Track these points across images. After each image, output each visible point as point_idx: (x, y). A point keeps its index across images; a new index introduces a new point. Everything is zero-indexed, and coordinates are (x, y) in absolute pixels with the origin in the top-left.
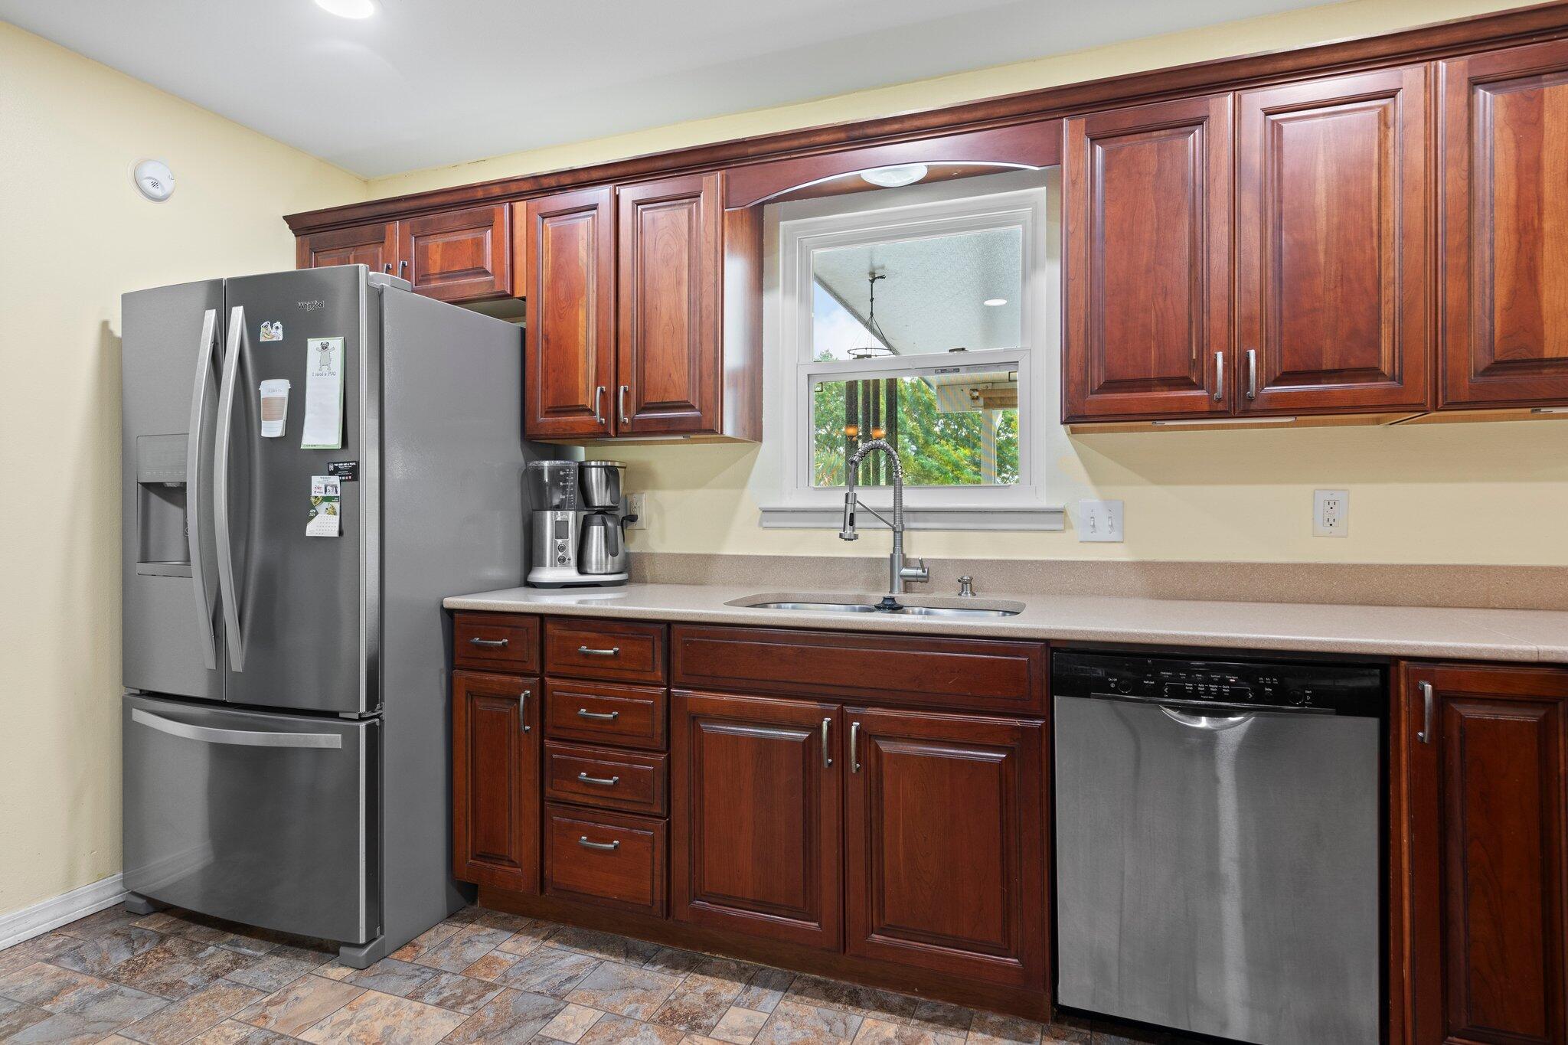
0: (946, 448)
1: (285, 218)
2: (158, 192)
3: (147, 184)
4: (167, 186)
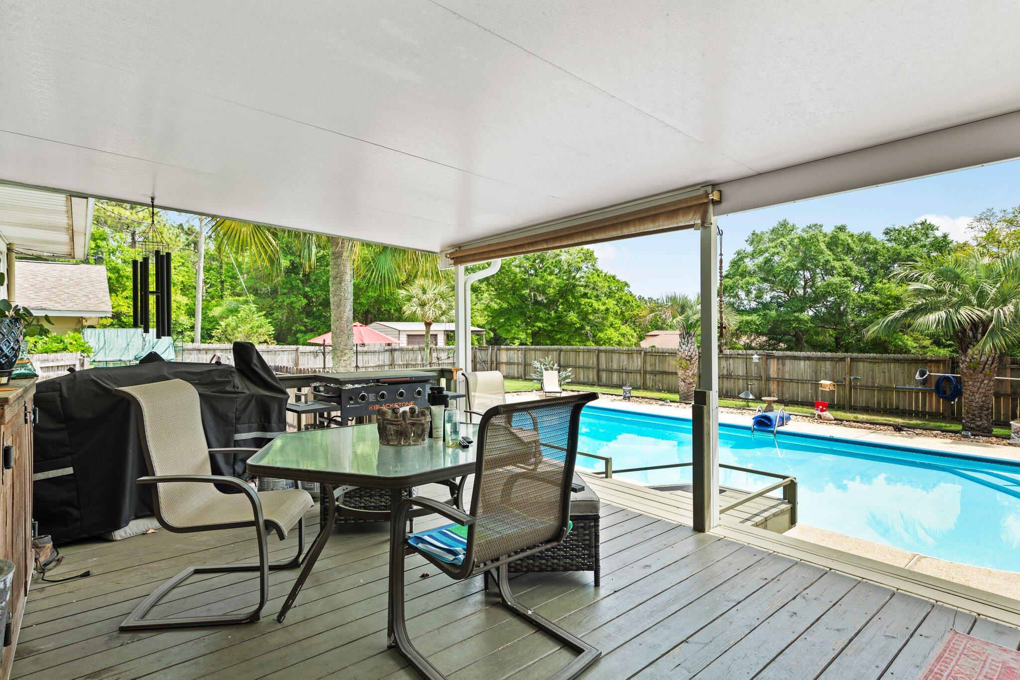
0: (888, 285)
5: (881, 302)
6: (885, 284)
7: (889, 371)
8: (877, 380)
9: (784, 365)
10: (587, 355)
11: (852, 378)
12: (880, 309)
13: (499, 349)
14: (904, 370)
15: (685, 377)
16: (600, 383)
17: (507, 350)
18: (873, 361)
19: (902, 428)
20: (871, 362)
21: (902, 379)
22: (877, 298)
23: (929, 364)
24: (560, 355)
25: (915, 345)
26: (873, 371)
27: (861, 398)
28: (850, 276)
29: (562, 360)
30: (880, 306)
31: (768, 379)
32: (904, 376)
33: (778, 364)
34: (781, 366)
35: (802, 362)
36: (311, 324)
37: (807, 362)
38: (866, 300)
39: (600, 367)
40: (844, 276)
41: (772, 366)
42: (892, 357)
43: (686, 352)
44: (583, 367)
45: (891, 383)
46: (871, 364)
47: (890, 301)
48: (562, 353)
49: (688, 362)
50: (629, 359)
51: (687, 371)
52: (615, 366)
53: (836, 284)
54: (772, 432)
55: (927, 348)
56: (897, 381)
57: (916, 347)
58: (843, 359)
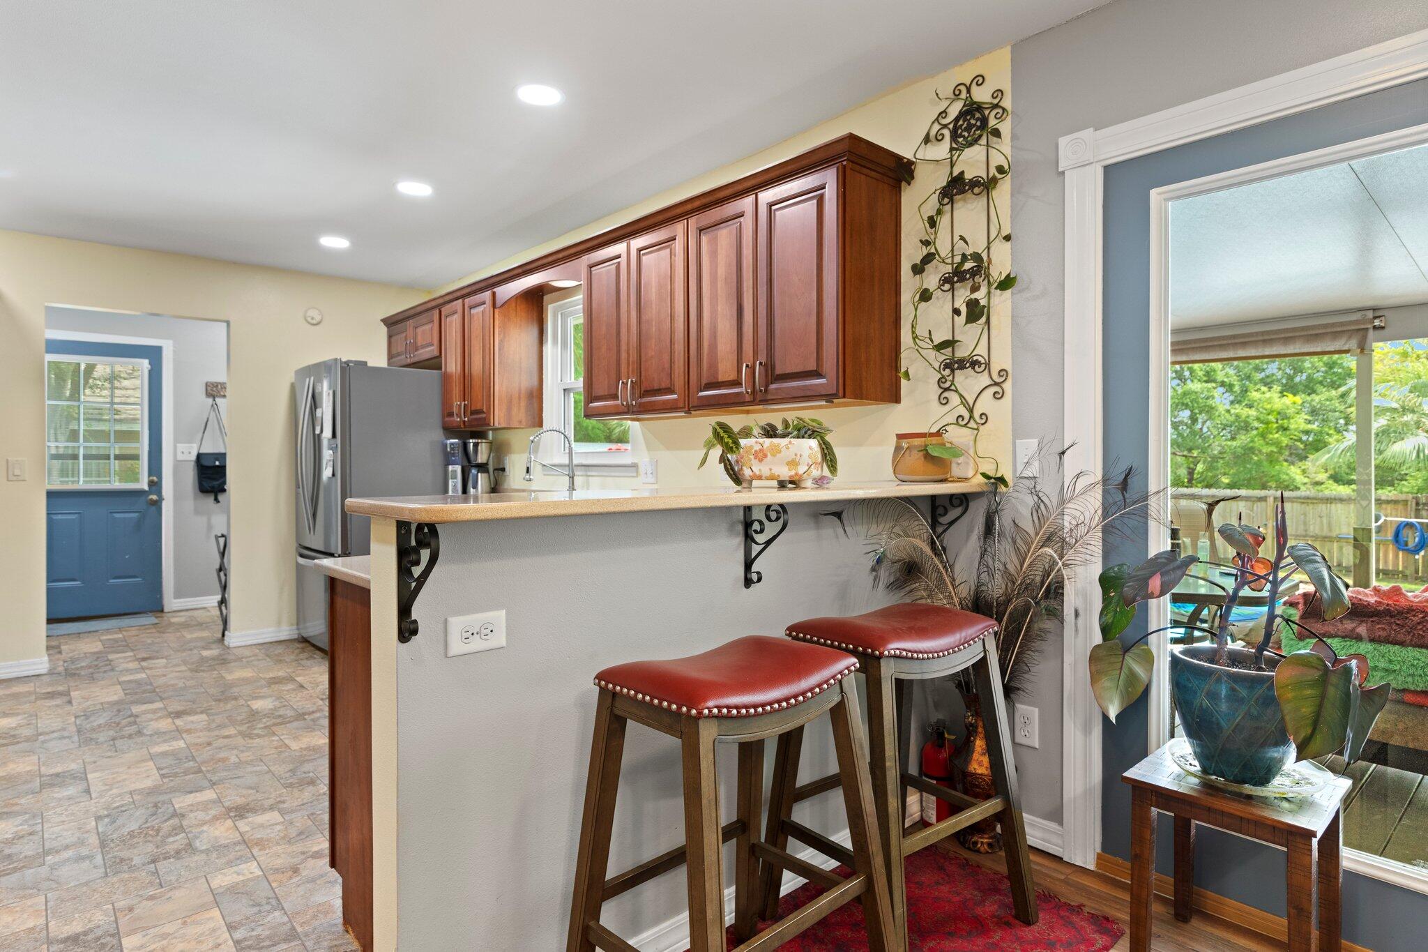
0: (1268, 395)
1: (382, 320)
2: (314, 322)
3: (309, 319)
4: (318, 318)
5: (1258, 419)
6: (1264, 393)
12: (1257, 429)
20: (1303, 503)
22: (1253, 412)
25: (1306, 480)
26: (1305, 514)
28: (1214, 381)
30: (1256, 424)
38: (1238, 416)
40: (1206, 382)
46: (1303, 506)
47: (1271, 418)
53: (1196, 393)
55: (1322, 483)
57: (1305, 484)
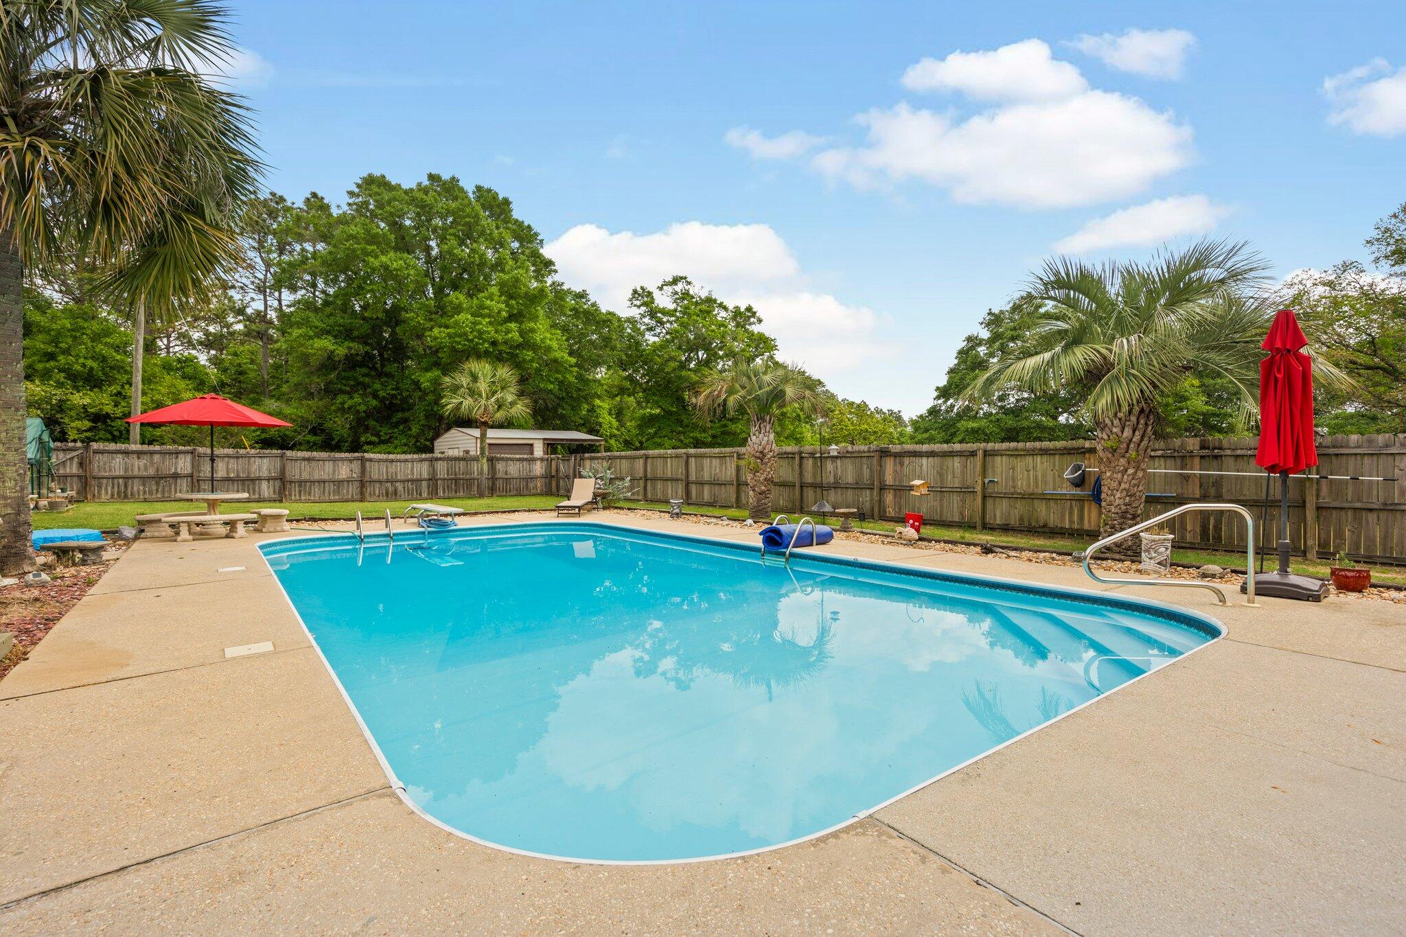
7: (1034, 468)
8: (1019, 483)
9: (902, 465)
10: (675, 461)
11: (987, 481)
13: (582, 459)
14: (1054, 466)
15: (755, 483)
16: (690, 501)
17: (591, 459)
18: (1014, 454)
19: (995, 549)
20: (1011, 456)
21: (1051, 480)
23: (1087, 455)
24: (646, 464)
26: (1013, 468)
27: (999, 512)
29: (649, 470)
31: (883, 488)
32: (1054, 475)
33: (895, 465)
34: (898, 468)
35: (924, 460)
36: (386, 434)
37: (930, 459)
39: (690, 478)
41: (888, 466)
42: (1039, 447)
43: (756, 446)
44: (672, 480)
45: (1037, 487)
46: (1012, 459)
48: (649, 460)
49: (758, 461)
50: (721, 464)
51: (757, 474)
52: (706, 477)
54: (783, 554)
56: (1045, 483)
58: (973, 454)
